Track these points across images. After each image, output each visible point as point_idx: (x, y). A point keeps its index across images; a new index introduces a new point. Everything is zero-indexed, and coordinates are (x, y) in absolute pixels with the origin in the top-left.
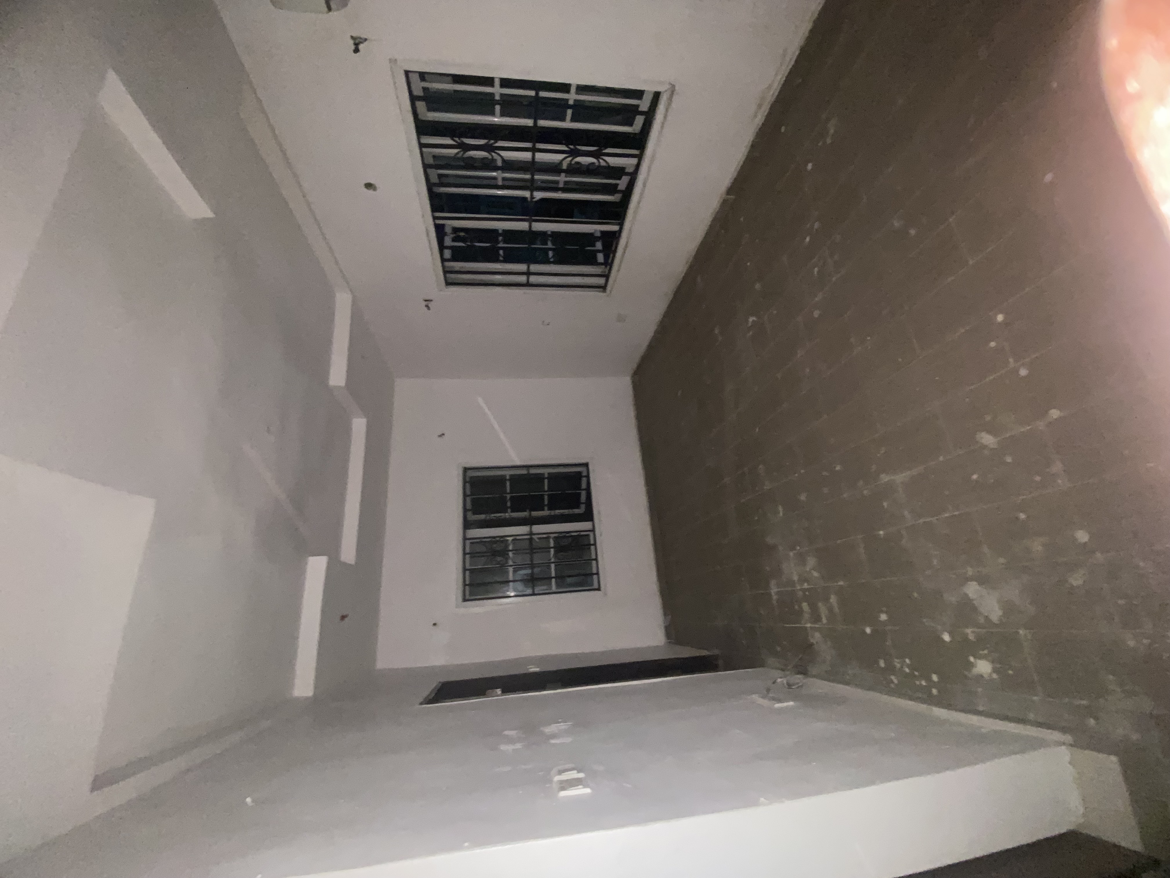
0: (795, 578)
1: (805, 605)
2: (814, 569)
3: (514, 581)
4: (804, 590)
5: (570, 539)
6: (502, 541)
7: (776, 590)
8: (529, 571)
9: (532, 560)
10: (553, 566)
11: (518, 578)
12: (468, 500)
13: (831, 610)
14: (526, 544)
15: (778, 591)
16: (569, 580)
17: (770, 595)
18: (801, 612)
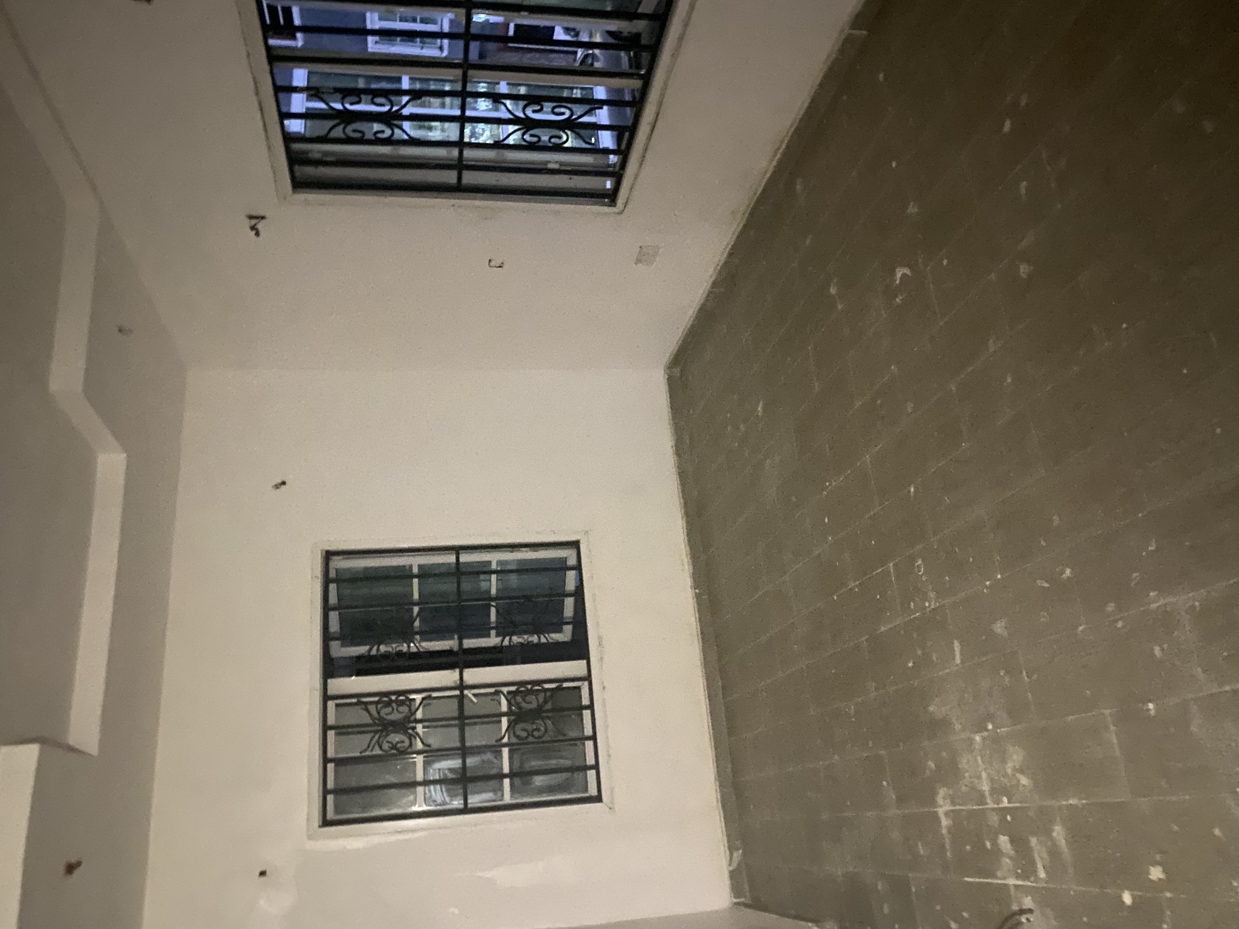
0: (986, 787)
1: (1004, 840)
2: (1022, 771)
3: (426, 783)
4: (1004, 811)
5: (541, 697)
6: (402, 703)
7: (948, 807)
8: (455, 763)
9: (463, 739)
10: (505, 751)
11: (433, 775)
12: (334, 616)
13: (1054, 852)
14: (452, 709)
15: (952, 811)
16: (539, 781)
17: (935, 817)
18: (997, 852)
